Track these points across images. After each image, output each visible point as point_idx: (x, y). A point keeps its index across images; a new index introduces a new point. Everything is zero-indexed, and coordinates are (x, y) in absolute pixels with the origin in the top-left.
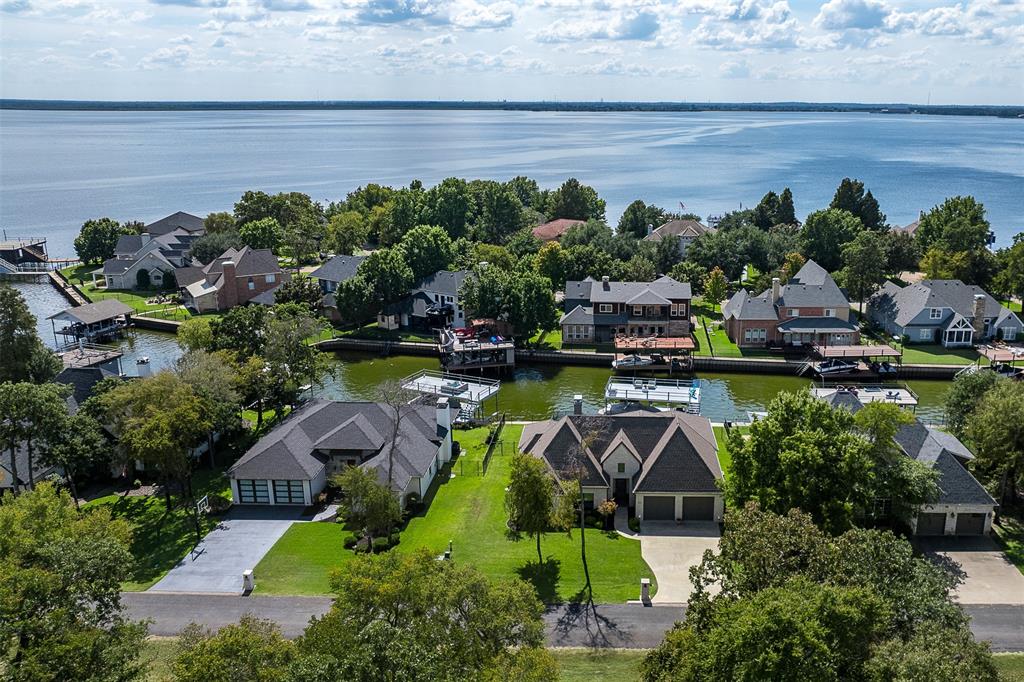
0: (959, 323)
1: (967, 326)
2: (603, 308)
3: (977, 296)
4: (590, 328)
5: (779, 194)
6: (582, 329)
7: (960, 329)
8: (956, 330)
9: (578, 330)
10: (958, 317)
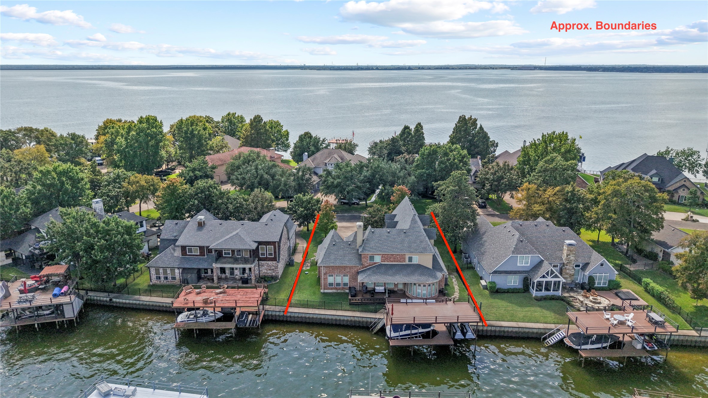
0: (547, 274)
1: (556, 276)
2: (190, 251)
3: (568, 242)
4: (177, 271)
5: (413, 127)
6: (169, 271)
7: (549, 279)
8: (544, 280)
9: (165, 272)
10: (546, 267)
